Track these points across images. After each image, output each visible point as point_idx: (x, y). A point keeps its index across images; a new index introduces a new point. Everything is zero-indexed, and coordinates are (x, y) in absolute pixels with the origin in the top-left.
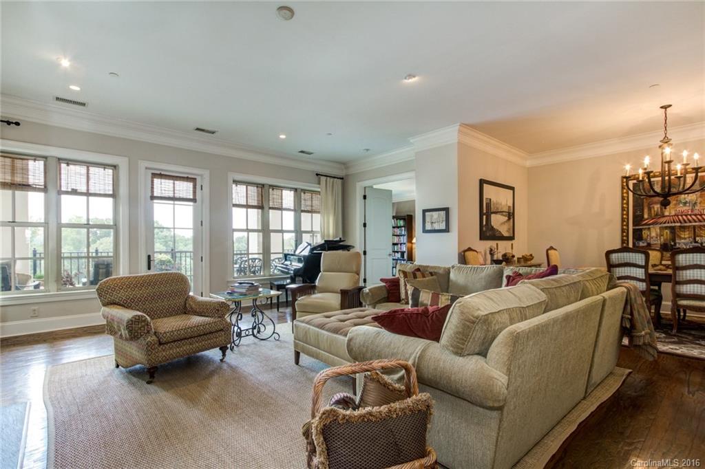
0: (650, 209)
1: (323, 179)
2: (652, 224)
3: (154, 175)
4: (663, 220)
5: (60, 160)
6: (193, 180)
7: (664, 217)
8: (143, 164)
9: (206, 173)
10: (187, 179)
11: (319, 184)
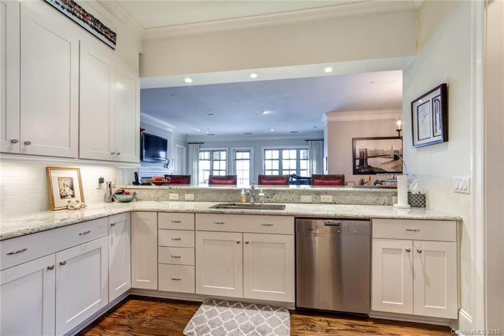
1: (309, 142)
3: (236, 152)
5: (213, 151)
6: (249, 151)
8: (232, 149)
9: (253, 148)
10: (247, 151)
11: (308, 145)
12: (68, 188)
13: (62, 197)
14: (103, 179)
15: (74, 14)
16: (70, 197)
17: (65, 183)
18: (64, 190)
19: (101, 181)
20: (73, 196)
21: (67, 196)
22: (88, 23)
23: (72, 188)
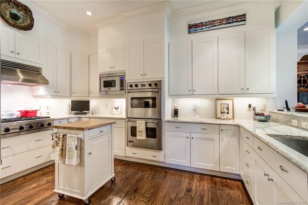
12: (226, 109)
13: (222, 113)
14: (251, 105)
15: (215, 26)
16: (226, 113)
17: (224, 106)
18: (223, 110)
19: (250, 106)
20: (228, 113)
21: (224, 113)
22: (223, 24)
23: (228, 109)
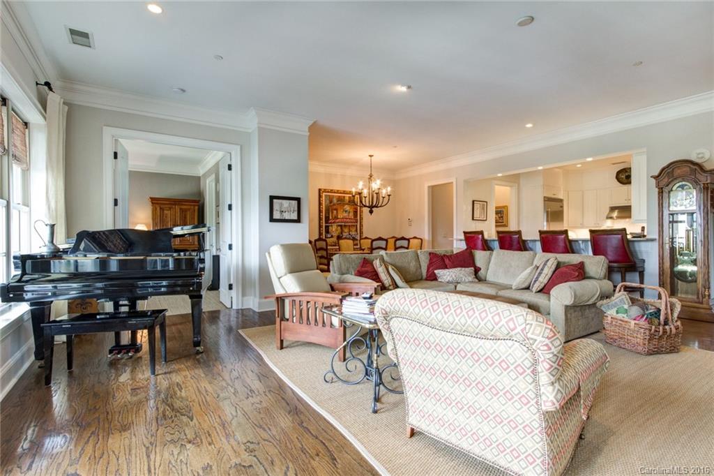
0: (332, 213)
2: (334, 223)
4: (338, 221)
7: (338, 218)
